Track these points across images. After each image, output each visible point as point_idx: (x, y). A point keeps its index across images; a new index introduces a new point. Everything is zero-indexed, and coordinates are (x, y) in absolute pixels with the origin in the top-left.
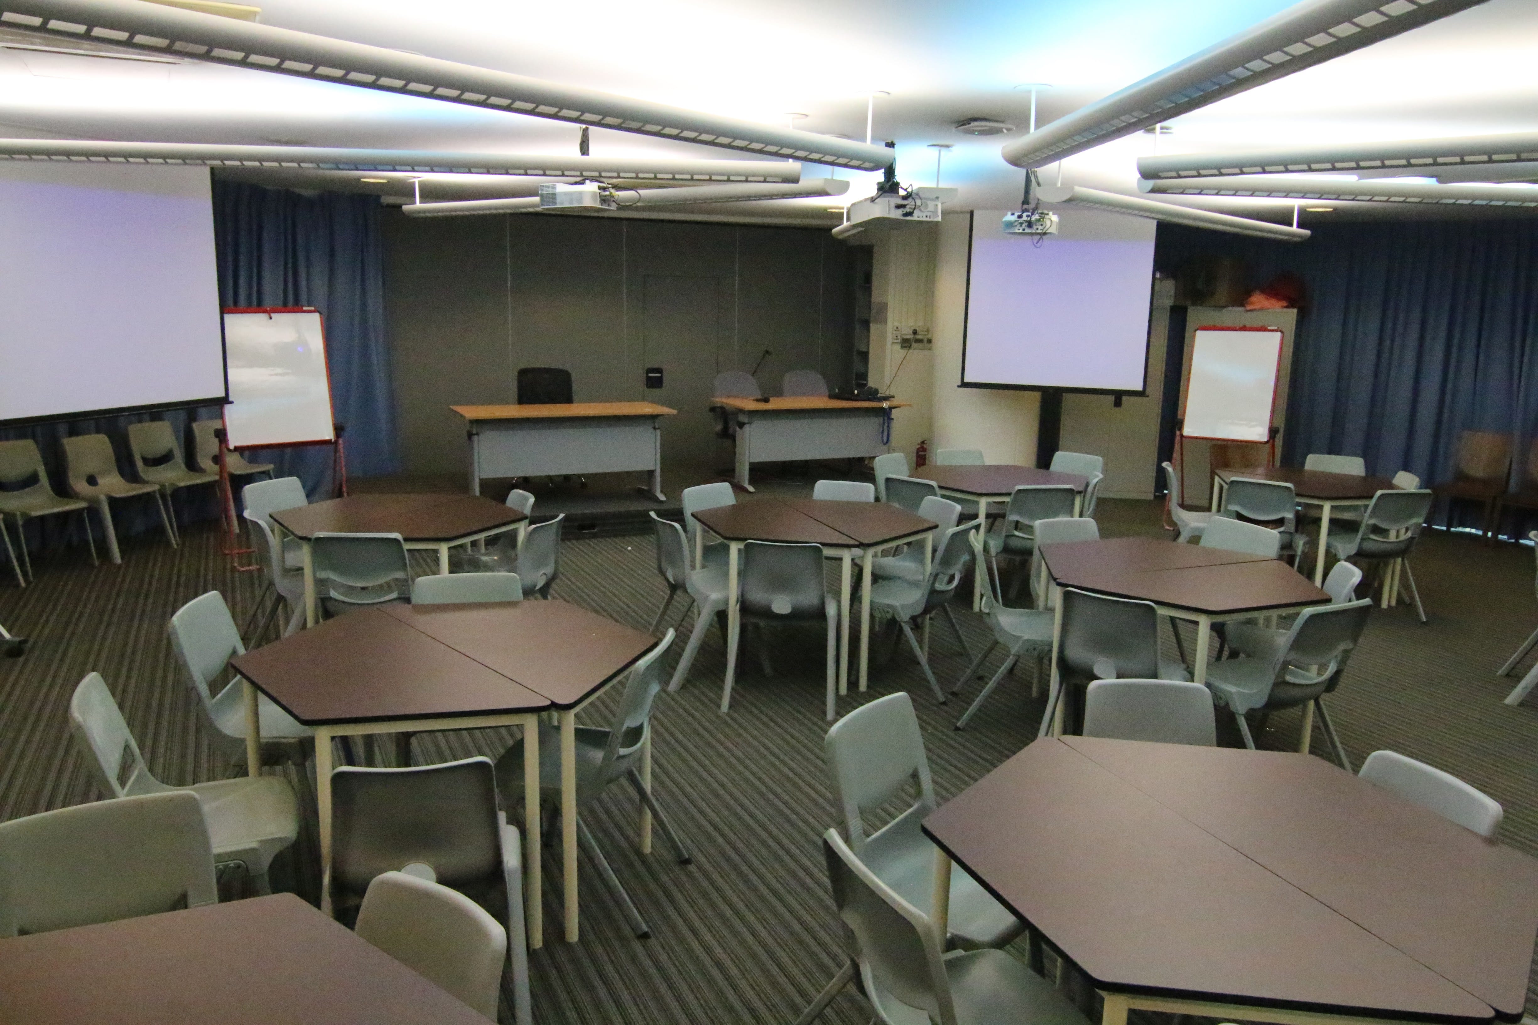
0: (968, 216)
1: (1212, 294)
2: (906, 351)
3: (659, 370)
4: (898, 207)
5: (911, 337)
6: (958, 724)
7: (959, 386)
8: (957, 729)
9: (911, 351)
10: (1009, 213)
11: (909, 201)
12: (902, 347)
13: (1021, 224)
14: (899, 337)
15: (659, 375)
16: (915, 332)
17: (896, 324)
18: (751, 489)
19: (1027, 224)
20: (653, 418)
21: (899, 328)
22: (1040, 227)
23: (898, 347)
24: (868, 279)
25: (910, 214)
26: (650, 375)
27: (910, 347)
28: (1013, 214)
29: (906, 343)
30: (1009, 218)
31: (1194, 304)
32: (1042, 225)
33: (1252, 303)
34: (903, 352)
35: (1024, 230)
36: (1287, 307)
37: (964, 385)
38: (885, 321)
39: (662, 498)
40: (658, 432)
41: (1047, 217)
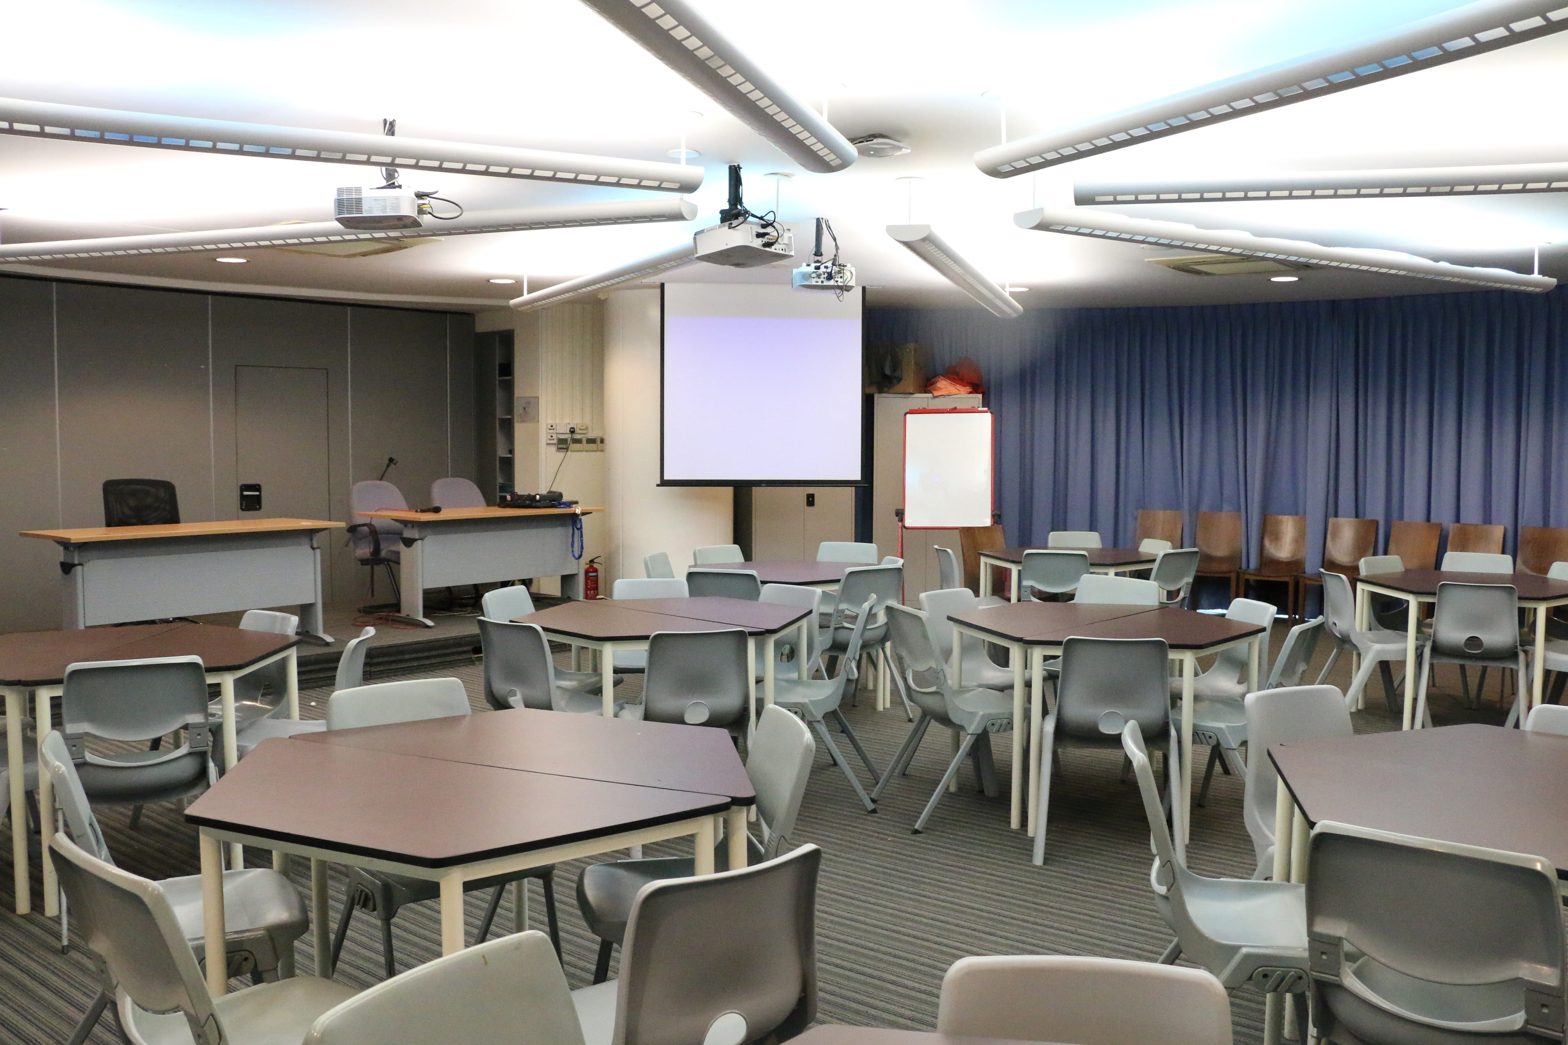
0: (659, 291)
1: (899, 380)
2: (565, 453)
3: (257, 487)
4: (759, 235)
5: (568, 436)
6: (916, 827)
7: (658, 485)
8: (916, 832)
9: (569, 453)
10: (804, 264)
11: (769, 230)
12: (559, 449)
13: (819, 276)
14: (554, 437)
15: (258, 493)
16: (572, 431)
17: (550, 422)
18: (429, 623)
19: (826, 275)
20: (310, 533)
21: (554, 427)
22: (840, 280)
23: (554, 448)
24: (507, 369)
25: (769, 245)
26: (245, 493)
27: (567, 449)
28: (808, 265)
29: (563, 445)
30: (804, 269)
31: (881, 391)
32: (841, 277)
33: (940, 389)
34: (561, 455)
35: (822, 282)
36: (970, 393)
37: (664, 483)
38: (536, 419)
39: (329, 639)
40: (318, 551)
41: (845, 268)
